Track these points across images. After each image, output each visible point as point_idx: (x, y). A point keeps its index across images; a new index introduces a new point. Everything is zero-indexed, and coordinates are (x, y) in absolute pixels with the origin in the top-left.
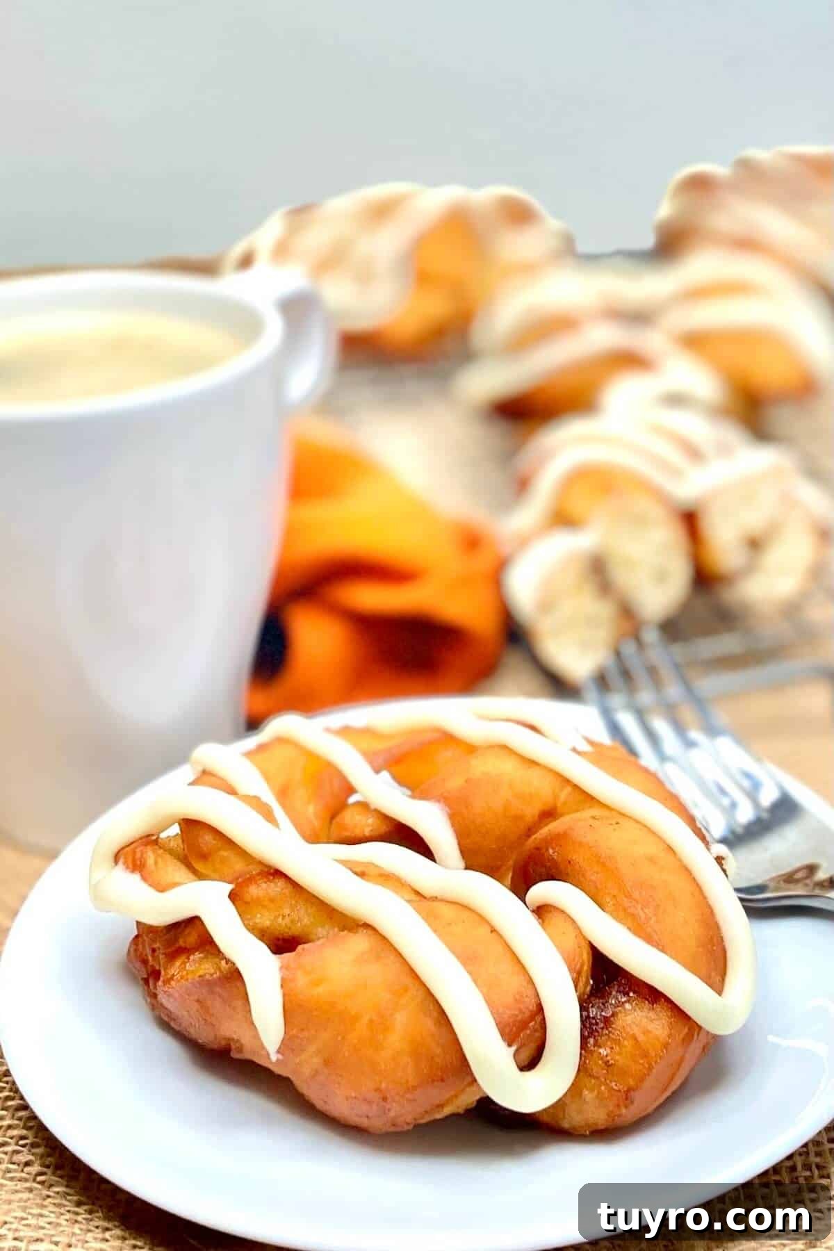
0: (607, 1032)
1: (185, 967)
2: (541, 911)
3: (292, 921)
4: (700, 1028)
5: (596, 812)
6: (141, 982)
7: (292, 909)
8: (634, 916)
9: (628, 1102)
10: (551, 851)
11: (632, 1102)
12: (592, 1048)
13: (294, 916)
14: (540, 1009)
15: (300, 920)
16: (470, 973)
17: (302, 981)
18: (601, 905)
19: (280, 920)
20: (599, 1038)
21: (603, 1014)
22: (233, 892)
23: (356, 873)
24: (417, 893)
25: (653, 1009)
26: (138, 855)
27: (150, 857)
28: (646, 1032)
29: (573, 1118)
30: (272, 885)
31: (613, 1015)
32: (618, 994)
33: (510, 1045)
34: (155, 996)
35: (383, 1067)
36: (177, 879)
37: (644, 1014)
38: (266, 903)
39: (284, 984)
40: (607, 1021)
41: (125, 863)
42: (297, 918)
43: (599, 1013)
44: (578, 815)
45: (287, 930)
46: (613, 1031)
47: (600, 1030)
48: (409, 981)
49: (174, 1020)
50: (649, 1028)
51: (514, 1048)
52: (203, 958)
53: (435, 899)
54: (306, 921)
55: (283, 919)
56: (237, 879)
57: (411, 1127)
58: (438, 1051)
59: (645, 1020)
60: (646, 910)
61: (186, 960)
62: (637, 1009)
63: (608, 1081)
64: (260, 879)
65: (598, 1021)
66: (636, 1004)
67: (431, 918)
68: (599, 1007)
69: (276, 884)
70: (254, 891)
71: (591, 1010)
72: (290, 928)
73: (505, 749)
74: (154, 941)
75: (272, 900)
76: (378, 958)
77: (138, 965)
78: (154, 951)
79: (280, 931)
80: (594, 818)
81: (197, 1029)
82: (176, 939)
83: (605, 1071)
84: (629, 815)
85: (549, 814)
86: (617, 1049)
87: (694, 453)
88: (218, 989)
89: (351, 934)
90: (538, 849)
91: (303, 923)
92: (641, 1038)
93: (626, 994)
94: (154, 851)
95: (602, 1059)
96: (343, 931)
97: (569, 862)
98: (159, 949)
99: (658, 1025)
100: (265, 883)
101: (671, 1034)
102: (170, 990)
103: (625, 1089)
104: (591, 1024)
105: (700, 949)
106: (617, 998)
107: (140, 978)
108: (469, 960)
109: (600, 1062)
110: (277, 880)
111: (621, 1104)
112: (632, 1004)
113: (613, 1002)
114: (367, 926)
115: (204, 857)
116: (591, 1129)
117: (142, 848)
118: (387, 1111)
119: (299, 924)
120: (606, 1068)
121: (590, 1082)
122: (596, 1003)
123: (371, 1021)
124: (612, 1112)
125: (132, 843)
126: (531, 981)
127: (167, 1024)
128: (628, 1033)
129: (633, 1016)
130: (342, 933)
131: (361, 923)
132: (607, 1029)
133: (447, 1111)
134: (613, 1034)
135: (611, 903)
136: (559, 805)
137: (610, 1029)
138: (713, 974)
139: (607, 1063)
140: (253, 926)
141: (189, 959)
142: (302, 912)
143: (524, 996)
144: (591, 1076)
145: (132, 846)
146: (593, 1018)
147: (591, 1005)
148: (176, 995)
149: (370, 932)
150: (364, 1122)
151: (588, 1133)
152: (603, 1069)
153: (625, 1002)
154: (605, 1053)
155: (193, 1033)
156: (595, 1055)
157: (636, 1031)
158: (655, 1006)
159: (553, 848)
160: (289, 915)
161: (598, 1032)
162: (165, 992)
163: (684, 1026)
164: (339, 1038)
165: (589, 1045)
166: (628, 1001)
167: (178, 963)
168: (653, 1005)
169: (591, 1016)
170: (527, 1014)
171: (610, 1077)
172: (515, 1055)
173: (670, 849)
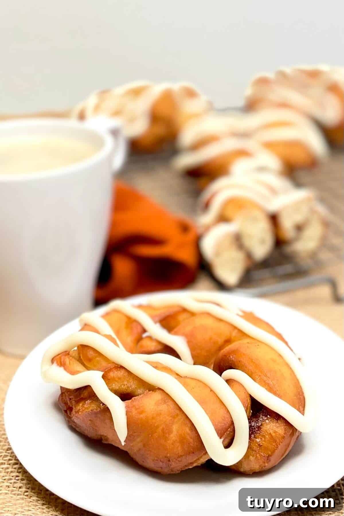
0: (259, 432)
1: (84, 406)
2: (229, 381)
3: (128, 387)
4: (296, 430)
5: (248, 340)
6: (63, 412)
7: (128, 381)
8: (268, 385)
9: (269, 461)
10: (231, 357)
11: (270, 461)
12: (253, 439)
13: (129, 385)
14: (232, 423)
15: (131, 386)
16: (203, 408)
17: (134, 412)
18: (254, 380)
19: (123, 386)
20: (256, 434)
21: (257, 424)
22: (104, 375)
23: (154, 367)
24: (177, 375)
25: (278, 422)
26: (62, 360)
27: (67, 360)
28: (275, 432)
29: (245, 468)
30: (119, 372)
31: (261, 425)
32: (263, 416)
33: (220, 438)
34: (70, 418)
35: (168, 447)
36: (78, 370)
37: (274, 424)
38: (117, 379)
39: (127, 413)
40: (259, 428)
41: (57, 362)
42: (130, 386)
43: (255, 424)
44: (240, 342)
45: (126, 390)
46: (261, 432)
47: (256, 431)
48: (178, 412)
49: (78, 427)
50: (277, 430)
51: (222, 440)
52: (91, 402)
53: (186, 377)
54: (133, 387)
55: (124, 386)
56: (105, 369)
57: (179, 472)
58: (191, 440)
59: (275, 427)
60: (273, 382)
61: (84, 403)
62: (271, 422)
63: (260, 452)
64: (114, 370)
65: (255, 428)
66: (271, 420)
67: (185, 385)
68: (255, 422)
69: (121, 371)
70: (112, 374)
71: (252, 423)
72: (127, 390)
73: (208, 314)
74: (70, 395)
75: (119, 378)
76: (165, 402)
77: (63, 405)
78: (70, 399)
79: (123, 391)
80: (248, 343)
81: (88, 431)
82: (80, 394)
83: (259, 448)
84: (263, 342)
85: (228, 341)
86: (263, 439)
87: (274, 191)
88: (99, 416)
89: (153, 392)
90: (225, 356)
91: (132, 388)
92: (274, 435)
93: (266, 416)
94: (69, 358)
95: (257, 443)
96: (150, 391)
97: (240, 361)
98: (73, 398)
99: (280, 429)
100: (116, 371)
101: (285, 433)
102: (78, 416)
103: (267, 455)
104: (252, 429)
105: (295, 397)
106: (263, 418)
107: (63, 410)
108: (202, 402)
109: (257, 444)
110: (121, 370)
111: (265, 461)
112: (269, 420)
113: (261, 420)
114: (160, 389)
115: (90, 360)
116: (253, 472)
117: (64, 357)
118: (170, 465)
119: (131, 388)
120: (259, 447)
121: (253, 452)
122: (254, 420)
123: (163, 429)
124: (261, 465)
125: (59, 354)
126: (228, 412)
127: (74, 428)
128: (268, 433)
129: (269, 425)
130: (149, 392)
131: (157, 388)
132: (259, 431)
133: (195, 465)
134: (262, 433)
135: (259, 378)
136: (232, 338)
137: (260, 431)
138: (300, 407)
139: (259, 445)
140: (111, 389)
141: (85, 403)
142: (132, 383)
143: (226, 418)
144: (253, 450)
145: (60, 356)
146: (253, 426)
147: (252, 421)
148: (81, 418)
149: (161, 391)
150: (159, 470)
151: (251, 473)
152: (258, 447)
153: (266, 420)
154: (259, 441)
155: (86, 433)
156: (254, 441)
157: (271, 432)
158: (278, 421)
159: (232, 356)
160: (126, 384)
161: (256, 432)
162: (76, 417)
163: (291, 429)
164: (150, 436)
165: (252, 437)
166: (267, 419)
167: (81, 405)
168: (277, 421)
169: (252, 425)
170: (227, 425)
171: (261, 451)
172: (223, 442)
173: (280, 356)
